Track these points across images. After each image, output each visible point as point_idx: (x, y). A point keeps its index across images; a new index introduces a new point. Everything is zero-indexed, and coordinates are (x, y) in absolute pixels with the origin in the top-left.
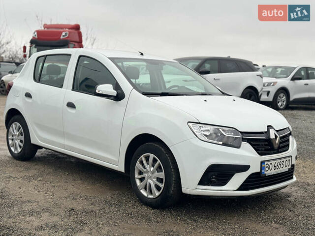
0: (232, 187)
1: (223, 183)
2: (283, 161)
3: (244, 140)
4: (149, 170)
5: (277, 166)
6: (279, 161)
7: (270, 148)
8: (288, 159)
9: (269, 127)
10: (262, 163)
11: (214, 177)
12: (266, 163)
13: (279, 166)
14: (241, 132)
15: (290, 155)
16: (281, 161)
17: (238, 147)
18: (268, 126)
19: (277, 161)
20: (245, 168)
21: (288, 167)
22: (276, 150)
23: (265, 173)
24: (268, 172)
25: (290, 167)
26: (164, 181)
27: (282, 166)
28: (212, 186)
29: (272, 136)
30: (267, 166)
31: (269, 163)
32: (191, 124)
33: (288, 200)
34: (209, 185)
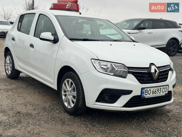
0: (119, 105)
1: (113, 101)
2: (161, 89)
3: (129, 72)
4: (68, 90)
5: (155, 91)
6: (157, 88)
7: (150, 79)
8: (165, 87)
9: (152, 64)
10: (142, 89)
11: (107, 97)
12: (145, 89)
13: (157, 92)
14: (128, 67)
15: (167, 84)
16: (159, 88)
17: (125, 77)
18: (150, 64)
19: (155, 89)
20: (129, 92)
21: (165, 93)
22: (155, 80)
25: (167, 92)
26: (76, 98)
27: (159, 92)
28: (105, 103)
29: (153, 71)
30: (146, 91)
31: (148, 89)
32: (93, 60)
33: (167, 115)
34: (103, 103)
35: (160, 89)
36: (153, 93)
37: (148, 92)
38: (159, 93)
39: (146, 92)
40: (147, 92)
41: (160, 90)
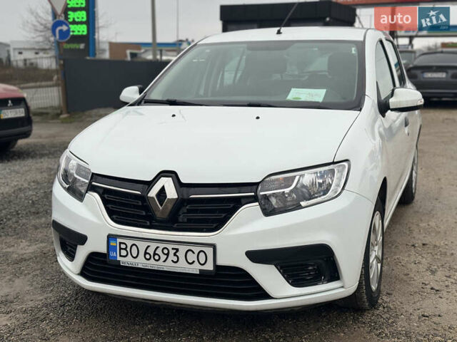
5: (155, 254)
6: (162, 246)
9: (165, 173)
12: (119, 240)
16: (170, 246)
23: (119, 258)
24: (127, 261)
29: (153, 193)
30: (123, 246)
31: (129, 243)
35: (172, 252)
36: (148, 256)
37: (128, 249)
38: (169, 262)
39: (121, 249)
40: (125, 249)
41: (175, 254)
